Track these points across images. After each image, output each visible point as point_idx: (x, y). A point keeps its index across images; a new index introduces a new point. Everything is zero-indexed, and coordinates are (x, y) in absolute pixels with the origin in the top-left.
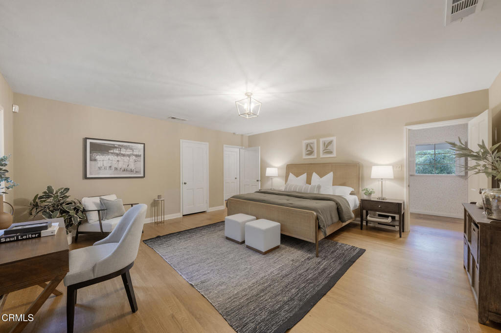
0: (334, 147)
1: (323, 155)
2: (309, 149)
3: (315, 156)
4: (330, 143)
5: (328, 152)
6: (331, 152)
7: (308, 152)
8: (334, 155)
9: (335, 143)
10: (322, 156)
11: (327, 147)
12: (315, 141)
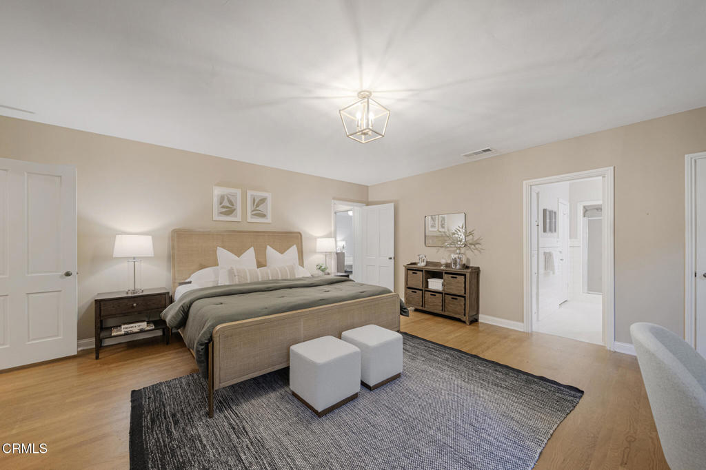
0: (269, 208)
1: (252, 218)
2: (226, 203)
3: (237, 217)
4: (263, 200)
5: (260, 214)
6: (264, 216)
7: (224, 210)
8: (269, 220)
9: (269, 202)
10: (249, 220)
11: (257, 206)
12: (238, 192)
